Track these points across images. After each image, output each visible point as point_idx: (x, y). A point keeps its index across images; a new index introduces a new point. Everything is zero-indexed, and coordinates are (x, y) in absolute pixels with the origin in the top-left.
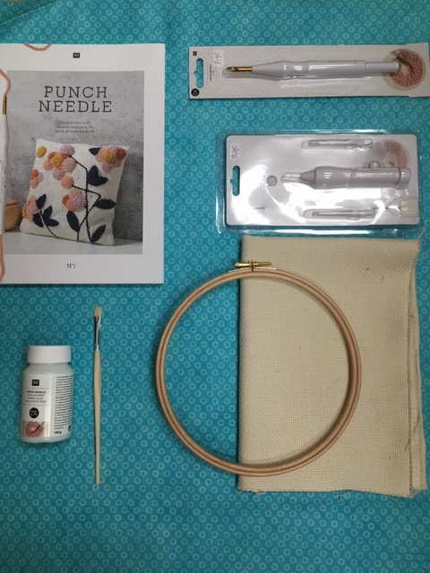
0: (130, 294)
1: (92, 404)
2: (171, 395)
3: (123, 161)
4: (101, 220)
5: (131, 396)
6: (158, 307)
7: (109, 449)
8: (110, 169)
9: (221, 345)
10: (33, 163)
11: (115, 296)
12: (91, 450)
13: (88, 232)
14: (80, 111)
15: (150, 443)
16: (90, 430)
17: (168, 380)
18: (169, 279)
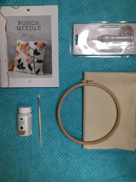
0: (49, 90)
1: (38, 123)
2: (62, 121)
3: (45, 47)
4: (39, 67)
5: (50, 121)
6: (57, 94)
7: (44, 137)
8: (41, 50)
9: (77, 106)
10: (16, 48)
11: (44, 91)
12: (39, 137)
13: (35, 71)
14: (30, 30)
15: (56, 134)
16: (38, 131)
17: (61, 116)
18: (61, 85)
